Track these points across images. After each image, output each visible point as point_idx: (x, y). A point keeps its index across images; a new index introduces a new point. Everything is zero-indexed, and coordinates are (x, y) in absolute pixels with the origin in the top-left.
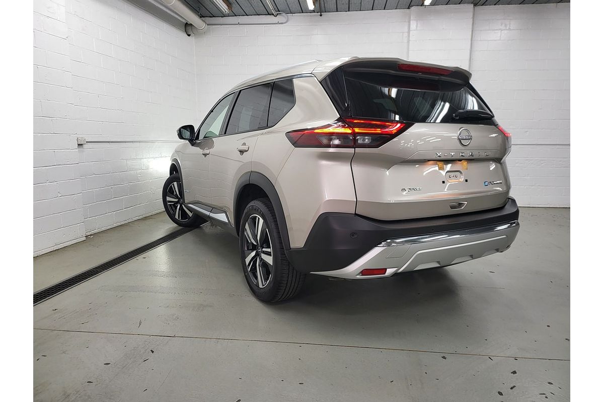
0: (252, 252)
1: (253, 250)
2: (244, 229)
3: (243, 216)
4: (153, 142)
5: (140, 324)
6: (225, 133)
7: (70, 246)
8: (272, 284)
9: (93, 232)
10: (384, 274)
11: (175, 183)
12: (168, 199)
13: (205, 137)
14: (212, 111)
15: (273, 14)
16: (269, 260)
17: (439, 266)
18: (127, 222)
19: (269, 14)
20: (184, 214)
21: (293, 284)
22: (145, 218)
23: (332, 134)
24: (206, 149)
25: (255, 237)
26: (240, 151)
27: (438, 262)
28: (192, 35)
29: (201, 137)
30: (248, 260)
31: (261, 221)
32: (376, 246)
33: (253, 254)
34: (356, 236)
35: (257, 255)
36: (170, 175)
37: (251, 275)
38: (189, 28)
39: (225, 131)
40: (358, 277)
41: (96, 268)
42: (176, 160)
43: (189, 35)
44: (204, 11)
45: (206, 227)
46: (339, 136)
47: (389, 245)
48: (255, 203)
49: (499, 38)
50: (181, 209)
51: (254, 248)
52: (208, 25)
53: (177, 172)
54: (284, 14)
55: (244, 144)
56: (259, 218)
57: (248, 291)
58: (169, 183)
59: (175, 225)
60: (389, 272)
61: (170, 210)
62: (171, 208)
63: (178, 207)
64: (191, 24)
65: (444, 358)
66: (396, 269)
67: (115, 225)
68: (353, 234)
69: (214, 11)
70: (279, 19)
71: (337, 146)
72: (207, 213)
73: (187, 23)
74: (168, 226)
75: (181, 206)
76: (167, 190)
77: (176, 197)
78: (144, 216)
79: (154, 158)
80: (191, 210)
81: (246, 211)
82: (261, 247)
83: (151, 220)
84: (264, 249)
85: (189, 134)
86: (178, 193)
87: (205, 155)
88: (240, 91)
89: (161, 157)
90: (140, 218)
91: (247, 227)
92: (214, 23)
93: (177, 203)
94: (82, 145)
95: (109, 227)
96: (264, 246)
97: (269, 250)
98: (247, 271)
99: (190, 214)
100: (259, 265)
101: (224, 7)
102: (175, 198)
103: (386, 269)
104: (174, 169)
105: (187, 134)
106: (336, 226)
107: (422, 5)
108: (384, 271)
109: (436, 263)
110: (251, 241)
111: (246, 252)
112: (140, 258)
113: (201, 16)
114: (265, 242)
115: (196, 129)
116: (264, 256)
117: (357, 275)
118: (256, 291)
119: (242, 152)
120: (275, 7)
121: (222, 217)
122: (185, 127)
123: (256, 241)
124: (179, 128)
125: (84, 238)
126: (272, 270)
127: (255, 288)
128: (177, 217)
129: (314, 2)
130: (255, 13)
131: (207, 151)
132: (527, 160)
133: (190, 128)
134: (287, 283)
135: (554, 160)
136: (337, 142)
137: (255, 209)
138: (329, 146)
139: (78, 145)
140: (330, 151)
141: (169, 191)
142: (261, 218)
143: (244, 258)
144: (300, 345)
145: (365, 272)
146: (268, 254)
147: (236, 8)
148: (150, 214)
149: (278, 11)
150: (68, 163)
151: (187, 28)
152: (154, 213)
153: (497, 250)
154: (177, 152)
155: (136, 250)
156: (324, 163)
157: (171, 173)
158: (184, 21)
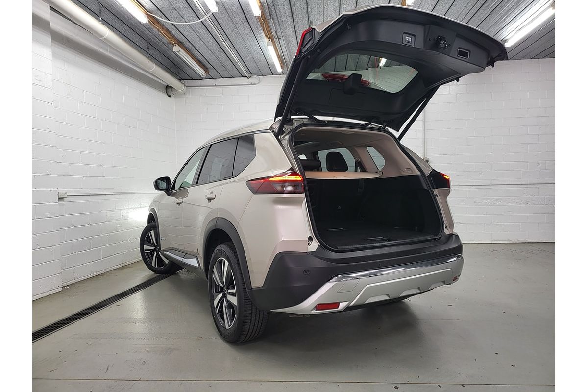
0: (220, 293)
1: (220, 292)
2: (212, 273)
3: (211, 260)
4: (133, 193)
5: (107, 370)
6: (197, 183)
7: (46, 297)
8: (236, 324)
9: (70, 283)
10: (338, 308)
11: (152, 232)
12: (146, 247)
13: (181, 187)
14: (186, 164)
15: (246, 77)
16: (234, 300)
17: (389, 298)
18: (104, 271)
19: (243, 77)
20: (160, 262)
21: (256, 324)
22: (123, 267)
23: (285, 181)
24: (180, 199)
25: (221, 279)
26: (208, 199)
27: (388, 295)
28: (173, 95)
29: (177, 187)
30: (216, 303)
31: (227, 263)
32: (327, 282)
33: (220, 296)
34: (308, 273)
35: (224, 296)
36: (148, 224)
37: (218, 316)
38: (169, 90)
39: (197, 182)
40: (313, 312)
41: (70, 317)
42: (153, 210)
43: (170, 96)
44: (183, 76)
45: (182, 273)
46: (292, 183)
47: (340, 280)
48: (221, 247)
49: (448, 93)
50: (158, 256)
51: (222, 290)
52: (187, 87)
53: (154, 221)
54: (256, 76)
55: (212, 193)
56: (224, 261)
57: (216, 333)
58: (146, 231)
59: (152, 273)
60: (342, 306)
61: (146, 257)
62: (148, 256)
63: (155, 255)
64: (171, 86)
65: (396, 387)
66: (348, 303)
67: (92, 275)
68: (306, 271)
69: (193, 75)
70: (252, 80)
71: (290, 192)
72: (180, 259)
73: (168, 86)
74: (145, 274)
75: (157, 253)
76: (145, 238)
77: (154, 245)
78: (122, 265)
79: (134, 209)
80: (167, 257)
81: (213, 254)
82: (227, 288)
83: (128, 268)
84: (229, 291)
85: (165, 185)
86: (155, 241)
87: (179, 204)
88: (211, 145)
89: (141, 207)
90: (118, 267)
91: (215, 270)
92: (193, 85)
93: (154, 250)
94: (63, 198)
95: (86, 278)
96: (230, 287)
97: (233, 291)
98: (215, 313)
99: (167, 261)
100: (225, 307)
101: (201, 71)
102: (152, 246)
103: (339, 303)
104: (152, 218)
105: (163, 185)
106: (291, 265)
107: (378, 66)
108: (337, 305)
109: (385, 296)
110: (218, 283)
111: (215, 294)
112: (114, 306)
113: (181, 79)
114: (230, 283)
115: (172, 181)
116: (230, 298)
117: (312, 310)
118: (223, 332)
119: (210, 200)
120: (248, 71)
121: (193, 262)
122: (162, 179)
123: (223, 284)
124: (156, 179)
125: (61, 289)
126: (237, 311)
127: (222, 329)
128: (153, 264)
129: (281, 66)
130: (231, 76)
131: (180, 201)
132: (484, 199)
133: (167, 179)
134: (251, 323)
135: (509, 199)
136: (289, 188)
137: (221, 253)
138: (283, 192)
139: (59, 199)
140: (283, 196)
141: (147, 240)
142: (226, 260)
143: (213, 300)
144: (261, 382)
145: (319, 307)
146: (233, 294)
147: (212, 72)
148: (127, 263)
149: (251, 74)
150: (48, 216)
151: (168, 89)
152: (132, 261)
153: (444, 282)
154: (155, 201)
155: (110, 298)
156: (280, 207)
157: (149, 222)
158: (165, 84)
